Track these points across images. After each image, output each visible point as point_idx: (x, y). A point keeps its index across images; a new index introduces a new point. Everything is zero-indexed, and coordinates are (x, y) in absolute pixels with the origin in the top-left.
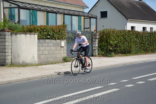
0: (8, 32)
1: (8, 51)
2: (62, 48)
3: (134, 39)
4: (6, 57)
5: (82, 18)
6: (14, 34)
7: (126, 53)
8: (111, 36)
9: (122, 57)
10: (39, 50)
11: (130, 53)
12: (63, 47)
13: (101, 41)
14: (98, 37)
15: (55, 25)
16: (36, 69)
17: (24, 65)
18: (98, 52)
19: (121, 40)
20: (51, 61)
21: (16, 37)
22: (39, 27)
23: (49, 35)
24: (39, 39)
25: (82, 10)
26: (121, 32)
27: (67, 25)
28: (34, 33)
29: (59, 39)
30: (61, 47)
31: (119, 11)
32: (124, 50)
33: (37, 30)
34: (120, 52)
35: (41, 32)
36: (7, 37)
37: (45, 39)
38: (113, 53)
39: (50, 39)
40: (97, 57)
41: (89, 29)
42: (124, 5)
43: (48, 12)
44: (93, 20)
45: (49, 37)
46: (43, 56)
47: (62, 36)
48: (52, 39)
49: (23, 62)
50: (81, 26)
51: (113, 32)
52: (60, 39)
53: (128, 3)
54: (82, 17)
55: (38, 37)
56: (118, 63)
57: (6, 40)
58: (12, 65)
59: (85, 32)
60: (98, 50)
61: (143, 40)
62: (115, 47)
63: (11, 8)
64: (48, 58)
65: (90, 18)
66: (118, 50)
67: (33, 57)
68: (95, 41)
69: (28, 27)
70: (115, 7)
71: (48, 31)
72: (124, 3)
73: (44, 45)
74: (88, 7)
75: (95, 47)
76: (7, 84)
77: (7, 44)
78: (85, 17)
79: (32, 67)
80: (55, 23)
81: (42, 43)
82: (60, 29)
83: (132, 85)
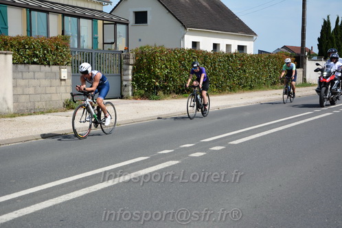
2: (63, 82)
5: (100, 23)
7: (185, 93)
8: (157, 59)
9: (178, 100)
10: (15, 86)
12: (65, 80)
13: (137, 69)
14: (132, 61)
15: (45, 35)
16: (11, 123)
18: (132, 90)
19: (175, 67)
20: (41, 107)
22: (15, 39)
23: (37, 56)
24: (16, 62)
25: (98, 8)
26: (175, 53)
27: (69, 37)
28: (5, 52)
29: (55, 64)
30: (61, 80)
31: (170, 12)
34: (174, 91)
35: (18, 50)
37: (28, 63)
38: (161, 93)
39: (38, 64)
40: (130, 99)
41: (113, 45)
43: (31, 9)
44: (121, 29)
45: (35, 60)
46: (23, 97)
47: (63, 58)
48: (42, 64)
50: (97, 38)
51: (162, 52)
52: (58, 64)
54: (99, 21)
55: (13, 59)
56: (172, 112)
59: (106, 51)
60: (133, 87)
61: (215, 68)
62: (165, 80)
64: (34, 102)
65: (116, 23)
66: (170, 87)
67: (4, 99)
68: (127, 69)
71: (34, 47)
73: (26, 75)
74: (111, 3)
75: (126, 81)
78: (105, 22)
79: (3, 119)
80: (46, 31)
81: (22, 72)
82: (57, 45)
83: (202, 154)
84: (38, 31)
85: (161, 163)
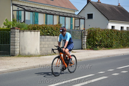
0: (17, 29)
1: (17, 44)
3: (115, 36)
4: (16, 49)
6: (22, 31)
7: (109, 47)
8: (97, 33)
9: (106, 50)
10: (40, 44)
11: (112, 47)
13: (89, 37)
14: (86, 34)
15: (52, 24)
16: (39, 59)
17: (30, 56)
18: (86, 46)
19: (105, 37)
20: (50, 52)
21: (24, 33)
22: (41, 26)
23: (49, 32)
24: (41, 35)
25: (73, 13)
26: (105, 31)
28: (37, 31)
29: (56, 35)
31: (102, 14)
32: (107, 45)
33: (40, 28)
34: (104, 47)
35: (42, 30)
36: (16, 33)
37: (46, 35)
38: (98, 47)
39: (49, 35)
40: (85, 50)
41: (79, 28)
42: (106, 9)
43: (47, 14)
44: (82, 21)
45: (49, 34)
46: (44, 48)
47: (59, 33)
48: (51, 35)
49: (29, 53)
50: (72, 25)
51: (99, 30)
52: (57, 35)
53: (109, 8)
54: (73, 18)
55: (40, 34)
56: (103, 55)
57: (16, 36)
58: (20, 55)
59: (76, 30)
60: (87, 45)
61: (122, 37)
62: (100, 42)
63: (18, 11)
64: (47, 50)
65: (80, 19)
66: (102, 45)
67: (36, 49)
68: (84, 37)
69: (32, 26)
70: (99, 10)
71: (48, 29)
72: (106, 8)
73: (45, 40)
74: (78, 11)
75: (84, 42)
76: (17, 70)
77: (16, 39)
78: (75, 18)
79: (36, 57)
80: (52, 22)
81: (43, 39)
82: (57, 28)
83: (118, 74)
84: (50, 22)
85: (99, 77)
